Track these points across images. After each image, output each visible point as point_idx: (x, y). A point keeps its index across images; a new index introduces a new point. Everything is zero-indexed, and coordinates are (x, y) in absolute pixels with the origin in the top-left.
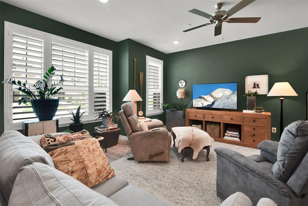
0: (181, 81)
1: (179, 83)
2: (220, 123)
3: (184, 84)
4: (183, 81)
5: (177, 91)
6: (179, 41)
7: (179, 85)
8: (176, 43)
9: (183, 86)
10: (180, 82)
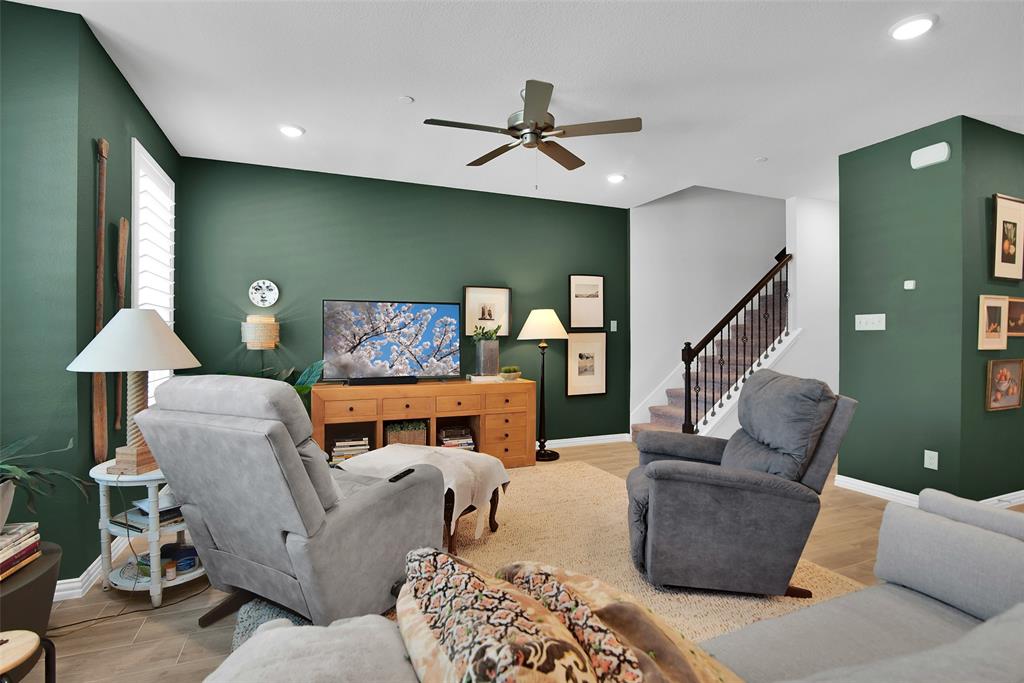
0: (261, 282)
1: (251, 290)
2: (426, 421)
3: (272, 296)
4: (268, 283)
5: (245, 321)
6: (304, 131)
7: (251, 296)
8: (291, 132)
9: (267, 304)
10: (255, 284)
